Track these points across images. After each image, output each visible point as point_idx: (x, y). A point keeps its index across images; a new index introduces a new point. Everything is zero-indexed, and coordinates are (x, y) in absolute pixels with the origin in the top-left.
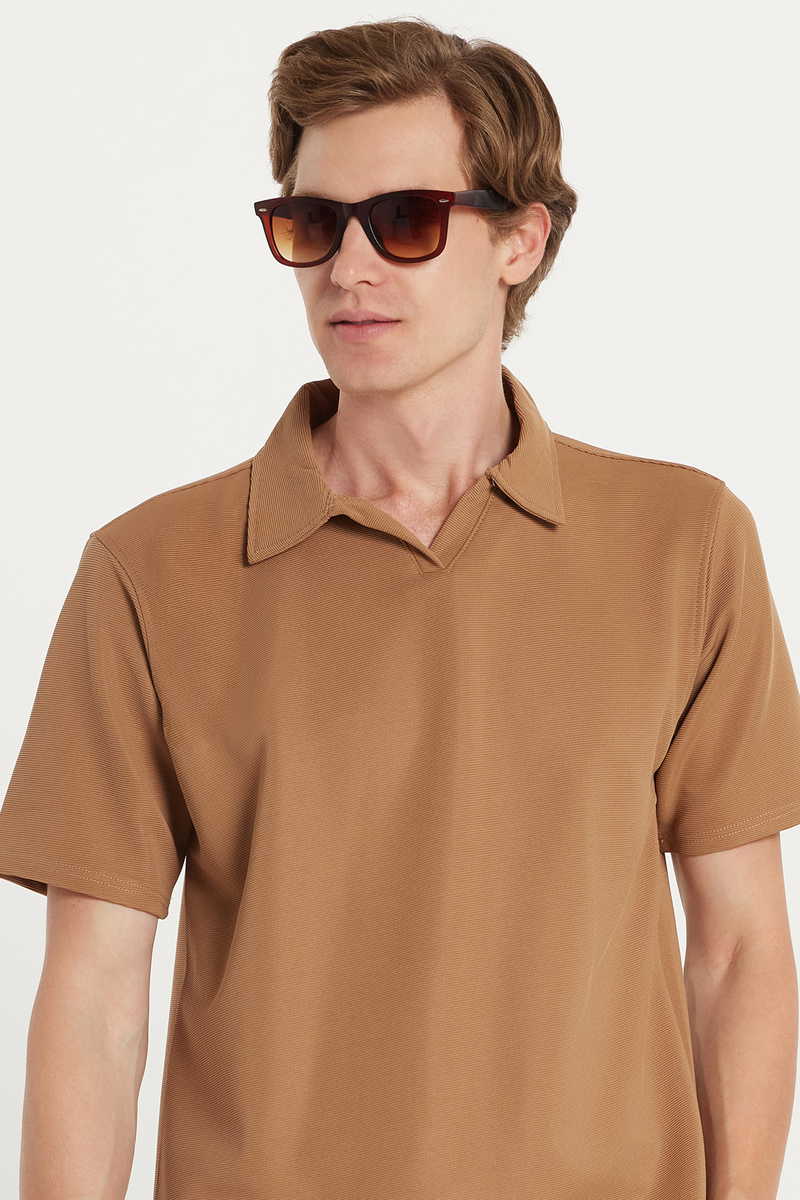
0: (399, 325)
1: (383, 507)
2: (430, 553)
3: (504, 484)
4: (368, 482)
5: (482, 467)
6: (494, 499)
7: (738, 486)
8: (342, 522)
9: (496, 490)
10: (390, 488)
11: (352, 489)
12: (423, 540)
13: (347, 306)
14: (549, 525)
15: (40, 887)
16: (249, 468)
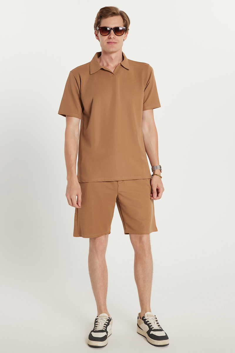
0: (116, 44)
1: (107, 67)
2: (113, 73)
3: (122, 65)
4: (105, 64)
5: (120, 62)
6: (121, 66)
7: (151, 65)
8: (102, 69)
9: (121, 65)
10: (108, 65)
11: (103, 65)
12: (112, 71)
13: (111, 40)
14: (128, 70)
15: (65, 116)
16: (90, 62)
